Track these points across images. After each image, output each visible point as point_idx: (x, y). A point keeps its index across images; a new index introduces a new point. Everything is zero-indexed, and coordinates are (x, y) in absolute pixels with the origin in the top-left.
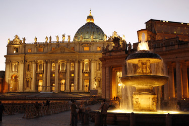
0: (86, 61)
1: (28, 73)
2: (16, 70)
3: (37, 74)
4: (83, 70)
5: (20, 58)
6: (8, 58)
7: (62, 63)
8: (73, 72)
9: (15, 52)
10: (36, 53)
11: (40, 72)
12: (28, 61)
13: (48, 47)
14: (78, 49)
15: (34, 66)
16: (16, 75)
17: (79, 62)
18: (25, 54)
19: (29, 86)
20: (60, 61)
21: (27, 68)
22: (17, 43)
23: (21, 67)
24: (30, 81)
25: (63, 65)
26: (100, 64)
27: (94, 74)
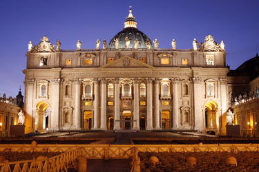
0: (165, 81)
1: (65, 99)
2: (46, 95)
3: (82, 102)
4: (160, 96)
5: (53, 74)
6: (30, 74)
7: (126, 83)
8: (145, 99)
9: (41, 64)
10: (81, 67)
11: (89, 98)
12: (67, 79)
13: (102, 57)
14: (152, 61)
15: (77, 87)
16: (44, 102)
17: (154, 83)
18: (63, 68)
19: (69, 120)
20: (122, 80)
21: (65, 91)
22: (46, 50)
23: (55, 89)
24: (70, 113)
25: (127, 86)
26: (186, 86)
27: (179, 102)
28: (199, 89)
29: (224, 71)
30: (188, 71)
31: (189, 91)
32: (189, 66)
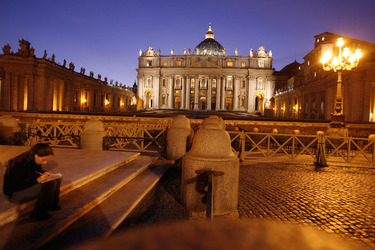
0: (229, 78)
1: (163, 88)
2: (151, 85)
3: (174, 90)
4: (225, 88)
5: (155, 71)
6: (141, 71)
7: (203, 78)
8: (215, 90)
9: (148, 65)
10: (173, 67)
11: (178, 88)
12: (164, 75)
13: (187, 61)
14: (221, 64)
15: (171, 81)
16: (150, 90)
17: (222, 79)
18: (162, 67)
19: (165, 102)
20: (200, 77)
21: (163, 84)
22: (151, 55)
23: (156, 82)
24: (166, 97)
25: (203, 81)
26: (244, 81)
27: (238, 92)
28: (252, 84)
29: (270, 72)
30: (245, 71)
31: (245, 85)
32: (246, 68)
